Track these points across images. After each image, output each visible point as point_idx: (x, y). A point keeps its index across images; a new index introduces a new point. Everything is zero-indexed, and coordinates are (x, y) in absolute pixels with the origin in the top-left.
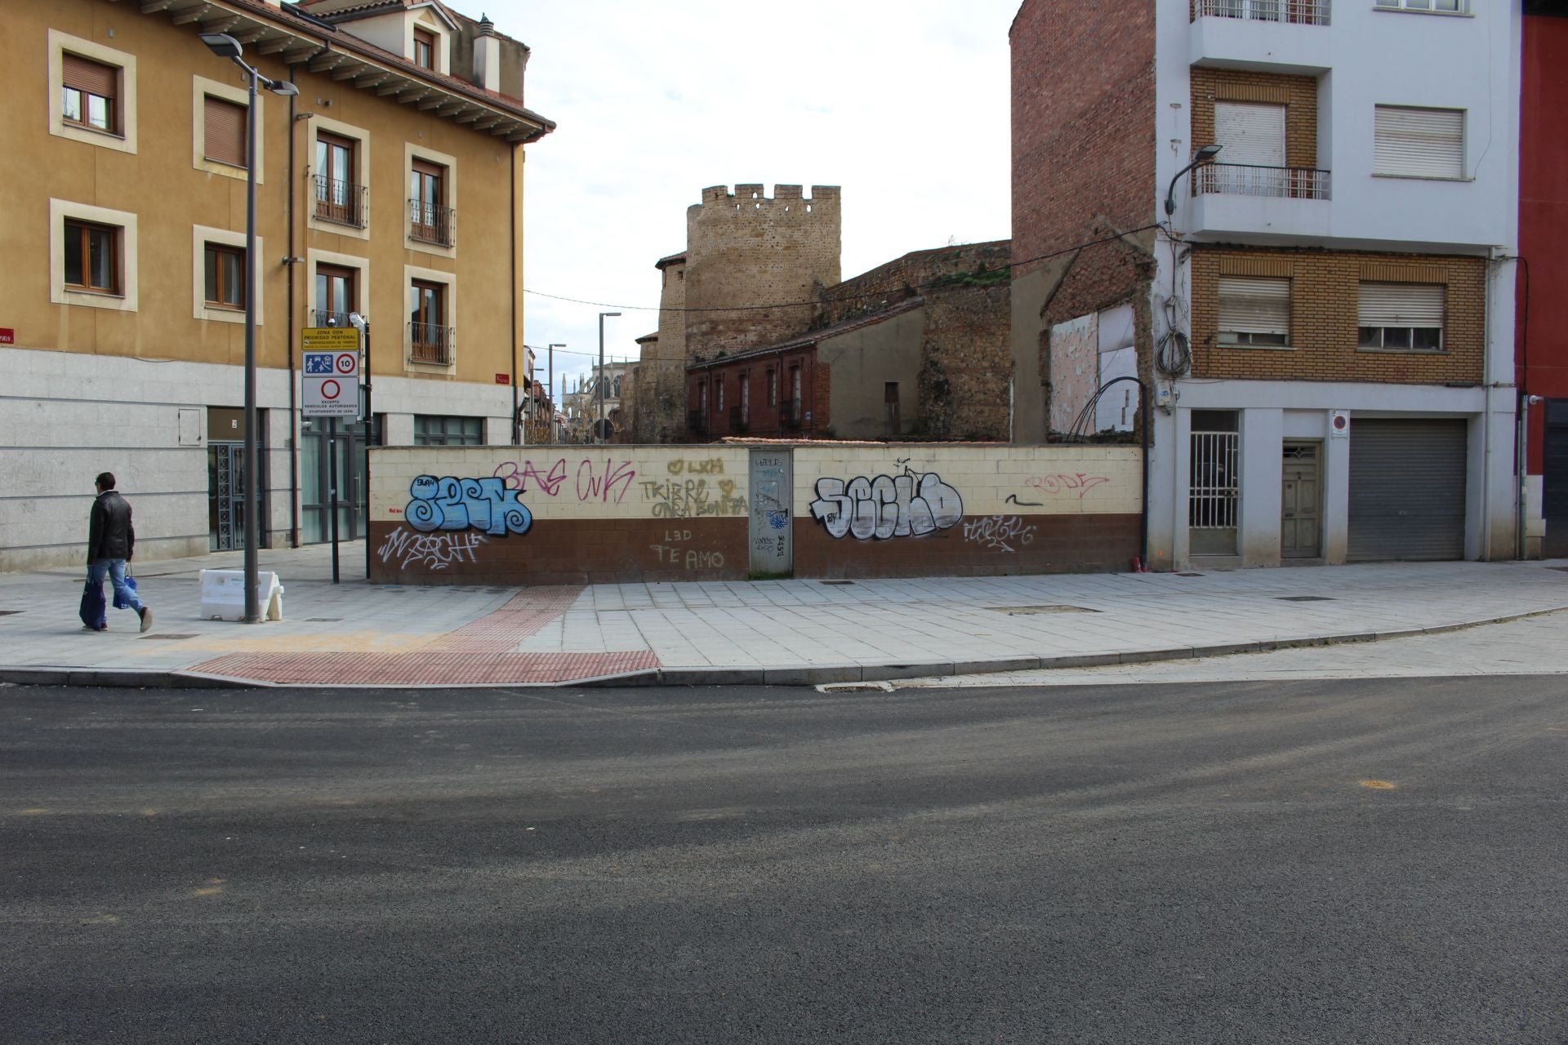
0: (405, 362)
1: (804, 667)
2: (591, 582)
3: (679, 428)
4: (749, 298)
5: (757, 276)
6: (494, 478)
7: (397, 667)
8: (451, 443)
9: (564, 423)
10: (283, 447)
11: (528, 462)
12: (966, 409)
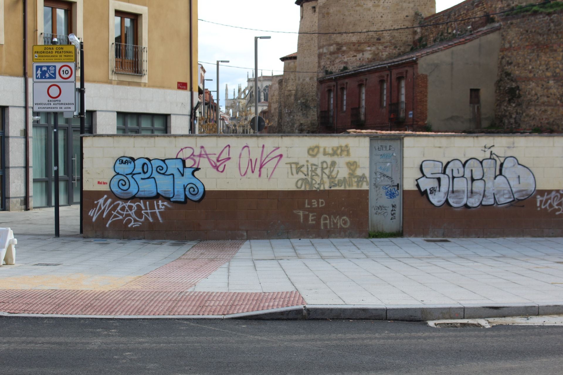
0: (110, 72)
1: (418, 307)
2: (249, 238)
3: (312, 124)
4: (366, 26)
5: (372, 9)
6: (177, 158)
7: (102, 302)
8: (143, 133)
9: (227, 120)
10: (19, 135)
11: (202, 147)
12: (533, 108)
